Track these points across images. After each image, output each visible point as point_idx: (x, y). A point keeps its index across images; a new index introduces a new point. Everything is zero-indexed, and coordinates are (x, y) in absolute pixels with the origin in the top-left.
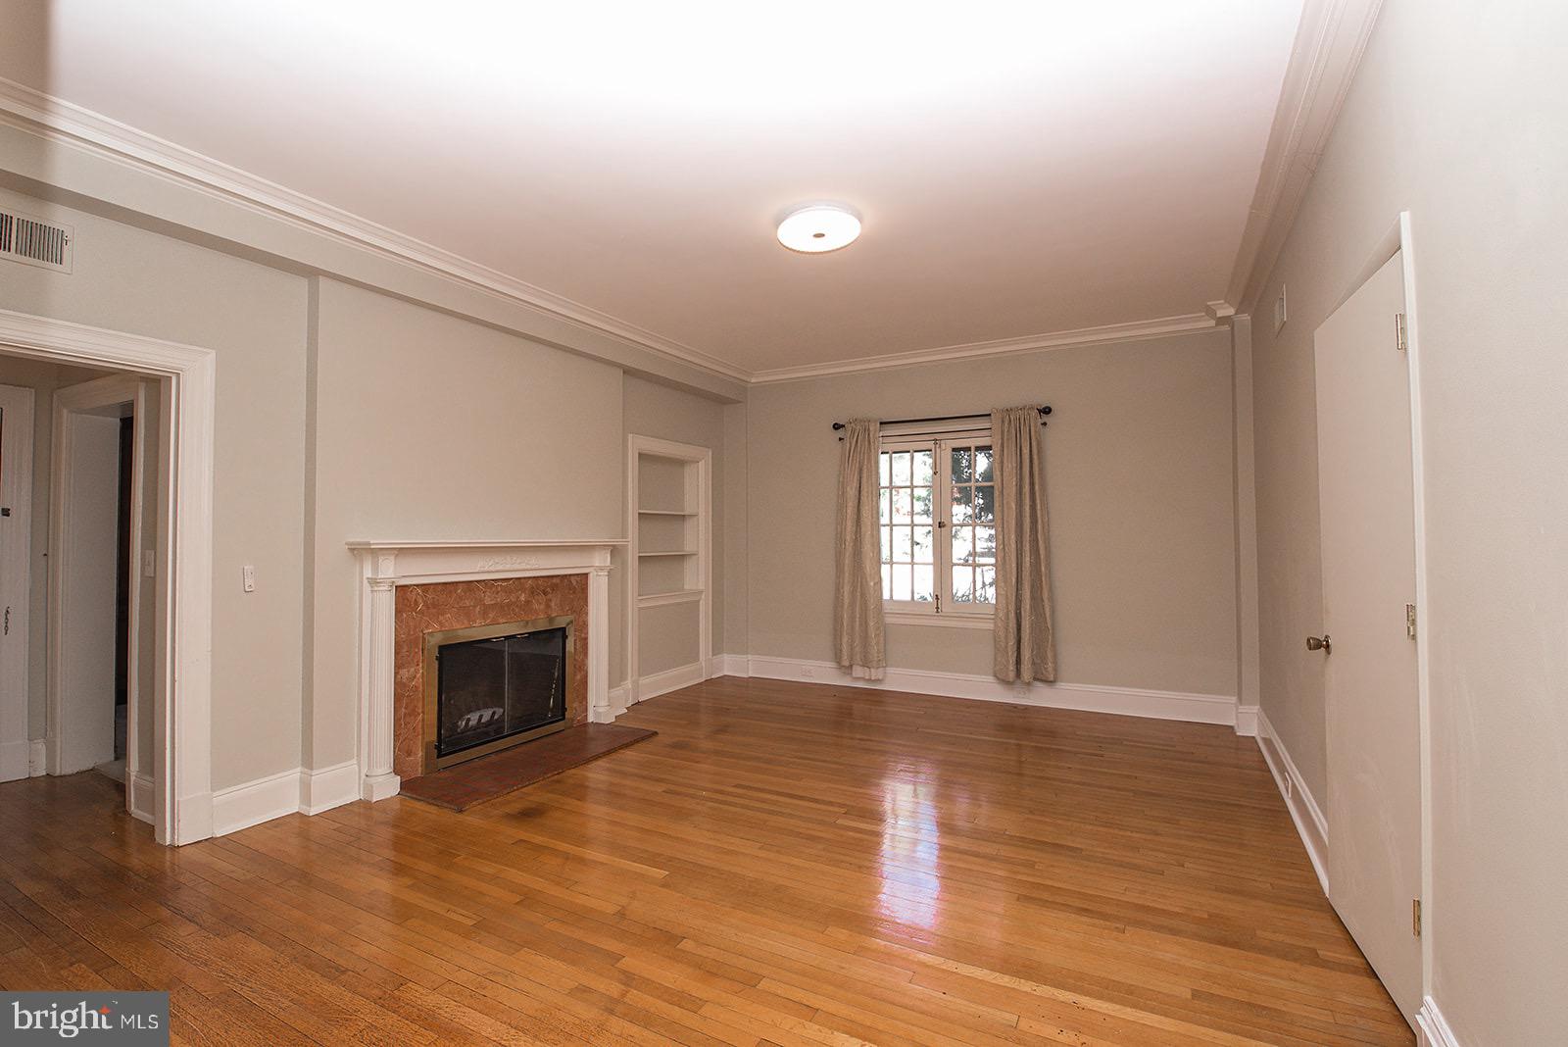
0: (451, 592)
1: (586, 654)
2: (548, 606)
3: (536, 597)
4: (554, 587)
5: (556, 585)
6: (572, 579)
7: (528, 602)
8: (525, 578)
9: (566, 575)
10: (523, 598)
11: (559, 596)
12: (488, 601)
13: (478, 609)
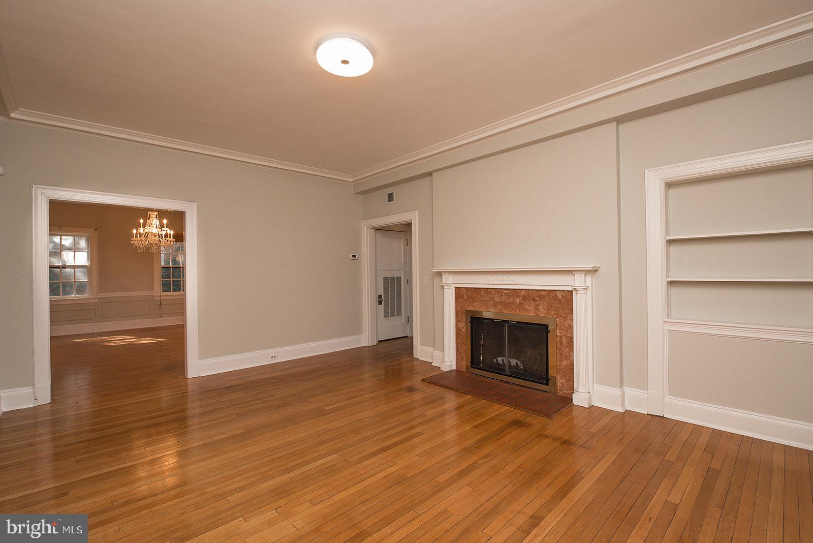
0: (478, 293)
1: (572, 349)
2: (537, 309)
3: (527, 302)
4: (541, 298)
5: (544, 296)
6: (558, 292)
7: (521, 304)
8: (520, 289)
9: (552, 290)
10: (518, 301)
11: (546, 303)
12: (497, 300)
13: (491, 303)
